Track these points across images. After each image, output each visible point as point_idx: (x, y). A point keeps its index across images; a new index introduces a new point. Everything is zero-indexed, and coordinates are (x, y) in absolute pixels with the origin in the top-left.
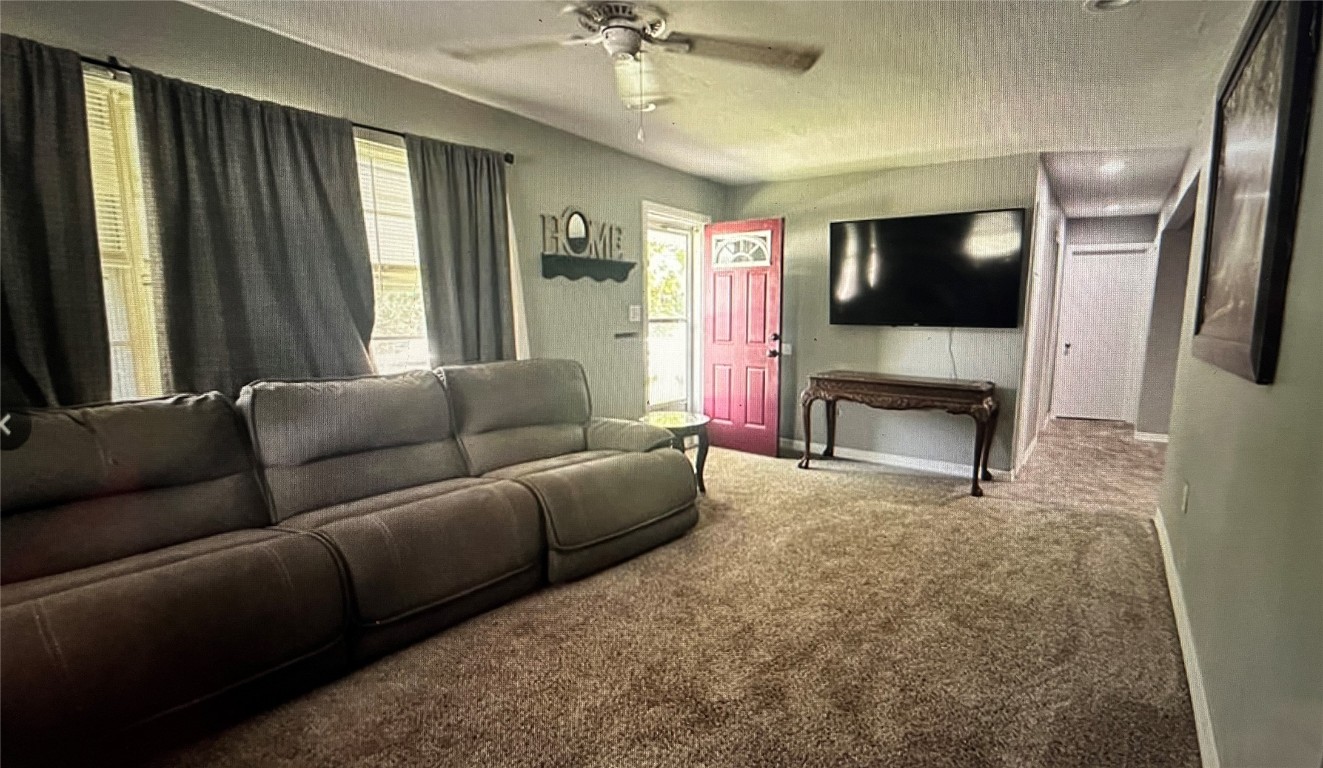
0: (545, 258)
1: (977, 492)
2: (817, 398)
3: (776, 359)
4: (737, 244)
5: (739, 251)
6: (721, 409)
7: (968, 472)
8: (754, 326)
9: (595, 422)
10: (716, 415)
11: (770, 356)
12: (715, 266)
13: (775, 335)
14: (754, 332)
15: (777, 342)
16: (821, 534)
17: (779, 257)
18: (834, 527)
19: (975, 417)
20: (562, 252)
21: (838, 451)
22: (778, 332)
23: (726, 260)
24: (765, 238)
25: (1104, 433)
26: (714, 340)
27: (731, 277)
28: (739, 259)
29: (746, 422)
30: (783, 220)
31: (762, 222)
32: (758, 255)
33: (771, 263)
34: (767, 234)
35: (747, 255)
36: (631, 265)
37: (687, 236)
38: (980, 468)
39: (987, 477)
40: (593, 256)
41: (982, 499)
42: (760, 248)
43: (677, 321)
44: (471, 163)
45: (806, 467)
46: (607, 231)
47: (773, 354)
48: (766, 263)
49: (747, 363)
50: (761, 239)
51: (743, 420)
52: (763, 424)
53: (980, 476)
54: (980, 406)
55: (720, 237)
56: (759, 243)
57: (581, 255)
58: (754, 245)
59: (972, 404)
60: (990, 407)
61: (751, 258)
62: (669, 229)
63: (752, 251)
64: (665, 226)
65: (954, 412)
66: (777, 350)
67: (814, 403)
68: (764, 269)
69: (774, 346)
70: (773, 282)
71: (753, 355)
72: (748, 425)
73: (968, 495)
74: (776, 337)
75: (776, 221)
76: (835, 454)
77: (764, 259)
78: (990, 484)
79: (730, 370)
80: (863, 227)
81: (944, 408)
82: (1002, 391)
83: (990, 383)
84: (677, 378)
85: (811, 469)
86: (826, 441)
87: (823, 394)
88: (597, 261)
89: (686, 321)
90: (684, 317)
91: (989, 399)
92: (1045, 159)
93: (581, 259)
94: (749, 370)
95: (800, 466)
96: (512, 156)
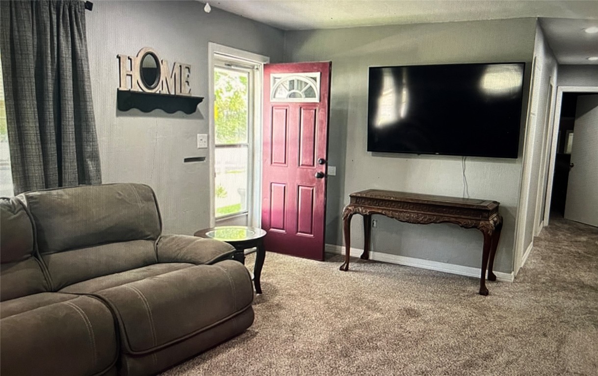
0: (120, 93)
1: (484, 292)
2: (355, 213)
3: (323, 179)
4: (292, 82)
5: (293, 89)
6: (276, 219)
7: (477, 273)
8: (305, 151)
9: (166, 237)
10: (272, 226)
11: (318, 177)
12: (273, 100)
13: (322, 160)
14: (305, 156)
15: (324, 166)
16: (357, 331)
17: (327, 95)
18: (369, 324)
19: (483, 231)
20: (136, 89)
21: (372, 255)
22: (325, 158)
23: (282, 96)
24: (315, 79)
25: (583, 239)
26: (272, 163)
27: (286, 110)
28: (292, 95)
29: (297, 232)
30: (331, 64)
31: (313, 65)
32: (309, 93)
33: (320, 101)
34: (317, 75)
35: (300, 93)
36: (200, 100)
37: (249, 73)
38: (487, 271)
39: (492, 278)
40: (165, 92)
41: (488, 298)
42: (311, 87)
43: (240, 146)
44: (54, 12)
45: (347, 270)
46: (177, 71)
47: (321, 176)
48: (316, 100)
49: (298, 182)
50: (312, 79)
51: (295, 230)
52: (311, 233)
53: (486, 277)
54: (487, 222)
55: (277, 75)
56: (311, 83)
57: (153, 91)
58: (306, 84)
59: (480, 220)
60: (495, 222)
61: (303, 96)
62: (233, 67)
63: (304, 89)
64: (229, 65)
65: (466, 227)
66: (324, 172)
67: (354, 216)
68: (314, 104)
69: (322, 168)
70: (321, 115)
71: (304, 176)
72: (298, 233)
73: (477, 294)
74: (323, 162)
75: (324, 64)
76: (371, 258)
77: (315, 97)
78: (495, 284)
79: (285, 187)
80: (397, 72)
81: (458, 223)
82: (505, 209)
83: (495, 202)
84: (239, 192)
85: (351, 271)
86: (363, 247)
87: (360, 210)
88: (169, 96)
89: (247, 146)
90: (246, 142)
91: (495, 215)
92: (541, 22)
93: (154, 95)
94: (300, 188)
95: (341, 269)
96: (91, 4)
